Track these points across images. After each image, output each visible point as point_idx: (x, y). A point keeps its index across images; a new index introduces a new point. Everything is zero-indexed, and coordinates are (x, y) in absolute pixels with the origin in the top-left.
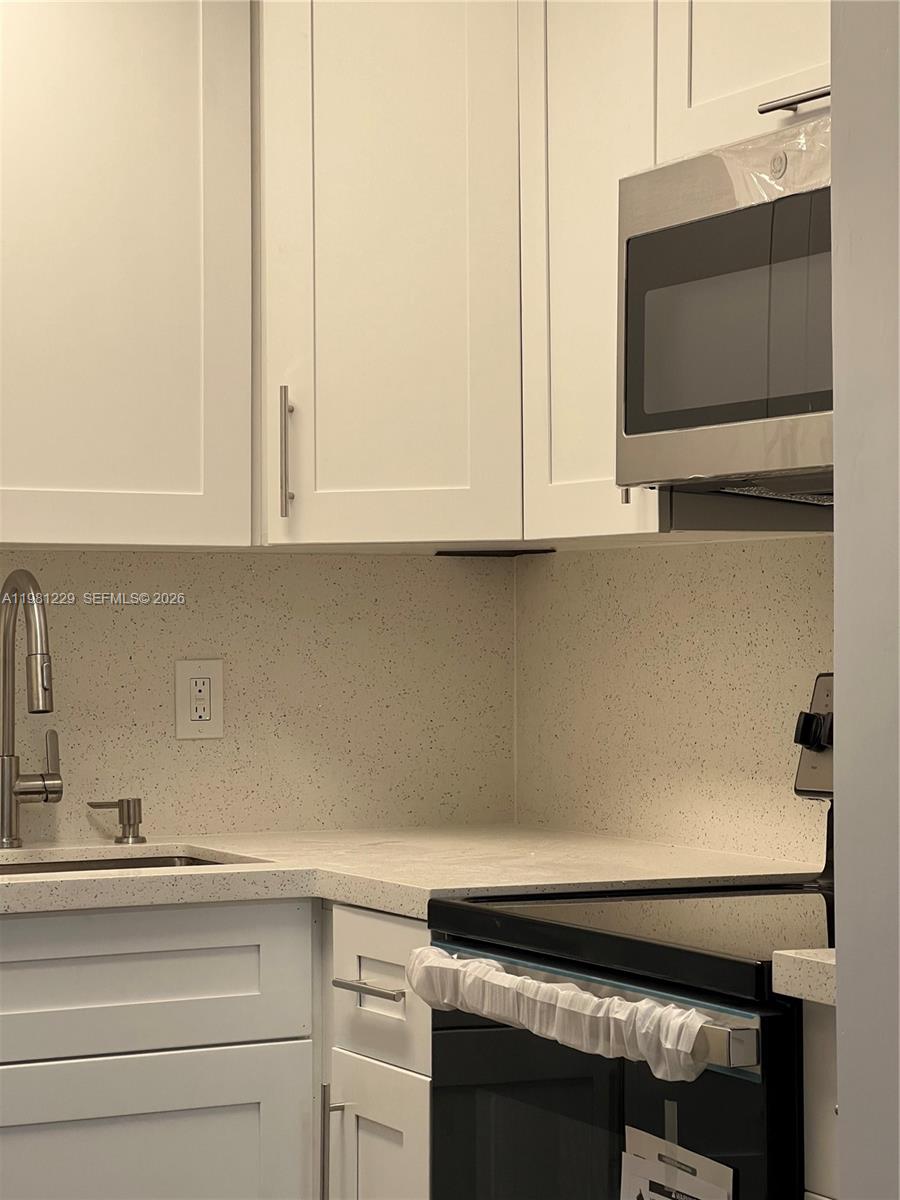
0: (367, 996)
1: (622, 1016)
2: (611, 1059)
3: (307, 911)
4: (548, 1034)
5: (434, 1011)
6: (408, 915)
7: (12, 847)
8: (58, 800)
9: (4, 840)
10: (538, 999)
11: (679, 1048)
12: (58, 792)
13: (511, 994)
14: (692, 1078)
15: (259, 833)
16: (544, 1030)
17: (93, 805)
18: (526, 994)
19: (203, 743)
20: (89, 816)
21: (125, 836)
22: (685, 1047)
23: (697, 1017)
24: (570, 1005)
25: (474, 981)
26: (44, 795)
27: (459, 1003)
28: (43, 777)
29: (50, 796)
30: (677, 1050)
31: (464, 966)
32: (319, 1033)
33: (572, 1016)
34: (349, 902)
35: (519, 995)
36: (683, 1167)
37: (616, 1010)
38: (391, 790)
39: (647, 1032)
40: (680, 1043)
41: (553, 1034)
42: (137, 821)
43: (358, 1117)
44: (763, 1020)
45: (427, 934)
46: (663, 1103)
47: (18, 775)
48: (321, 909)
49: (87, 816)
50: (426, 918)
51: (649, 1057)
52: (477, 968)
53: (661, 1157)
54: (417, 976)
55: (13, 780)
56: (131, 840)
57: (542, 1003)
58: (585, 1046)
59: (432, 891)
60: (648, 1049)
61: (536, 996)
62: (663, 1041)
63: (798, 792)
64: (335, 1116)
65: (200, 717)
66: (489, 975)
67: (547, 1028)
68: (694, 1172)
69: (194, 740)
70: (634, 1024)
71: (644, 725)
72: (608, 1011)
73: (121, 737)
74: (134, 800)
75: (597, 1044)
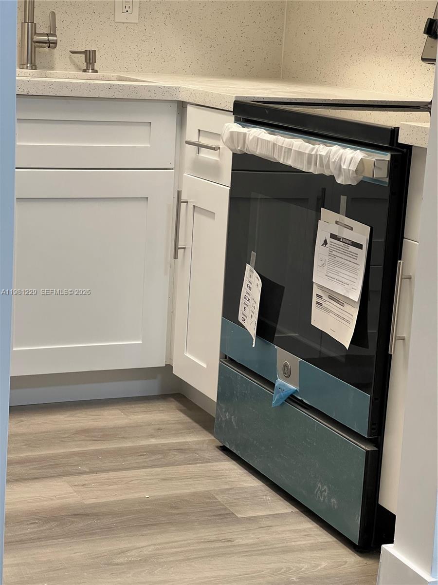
0: (202, 148)
1: (324, 153)
2: (316, 174)
3: (175, 107)
4: (288, 163)
5: (233, 153)
6: (223, 109)
7: (32, 69)
8: (55, 47)
9: (28, 65)
10: (283, 146)
11: (350, 168)
12: (55, 43)
13: (271, 144)
14: (354, 184)
15: (154, 74)
16: (285, 161)
17: (73, 52)
18: (278, 144)
19: (128, 25)
20: (70, 58)
21: (87, 69)
22: (353, 168)
23: (360, 154)
24: (299, 149)
25: (253, 138)
26: (48, 44)
27: (245, 149)
28: (48, 35)
29: (51, 45)
30: (349, 169)
31: (248, 131)
32: (177, 167)
33: (300, 154)
34: (196, 103)
35: (274, 144)
36: (347, 226)
37: (321, 150)
38: (220, 57)
39: (335, 161)
40: (351, 166)
41: (290, 162)
42: (94, 61)
43: (194, 206)
44: (392, 156)
45: (233, 118)
46: (340, 197)
47: (35, 33)
48: (182, 106)
49: (69, 58)
50: (232, 110)
51: (335, 174)
52: (255, 132)
53: (337, 222)
54: (226, 136)
55: (33, 35)
56: (90, 71)
57: (286, 148)
58: (304, 168)
59: (236, 97)
60: (335, 169)
61: (283, 144)
62: (342, 165)
63: (423, 59)
64: (183, 205)
65: (127, 11)
66: (261, 135)
67: (287, 160)
68: (352, 229)
69: (123, 23)
70: (329, 157)
71: (349, 27)
72: (317, 150)
73: (87, 18)
74: (93, 51)
75: (311, 167)
